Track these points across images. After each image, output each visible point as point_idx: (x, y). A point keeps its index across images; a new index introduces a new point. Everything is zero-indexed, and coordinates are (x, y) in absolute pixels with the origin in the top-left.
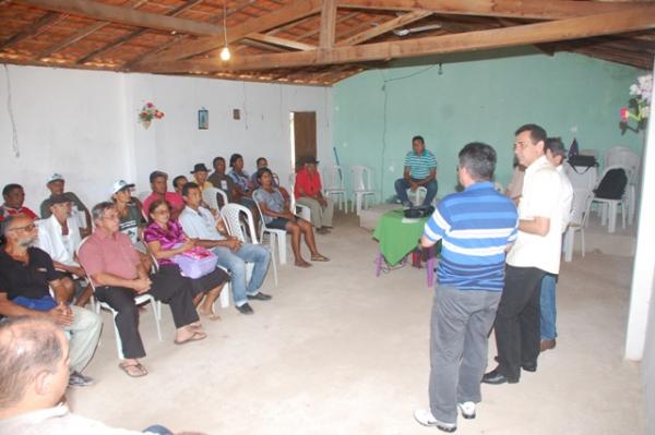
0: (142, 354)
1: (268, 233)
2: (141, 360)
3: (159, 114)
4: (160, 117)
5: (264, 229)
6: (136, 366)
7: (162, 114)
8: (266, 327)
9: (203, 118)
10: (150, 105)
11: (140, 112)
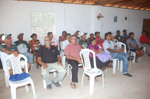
0: (77, 81)
1: (131, 53)
2: (76, 83)
3: (102, 16)
4: (102, 17)
5: (129, 51)
6: (74, 85)
7: (103, 17)
8: (121, 83)
9: (116, 19)
10: (100, 14)
11: (97, 16)
